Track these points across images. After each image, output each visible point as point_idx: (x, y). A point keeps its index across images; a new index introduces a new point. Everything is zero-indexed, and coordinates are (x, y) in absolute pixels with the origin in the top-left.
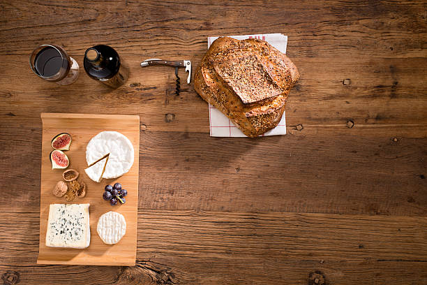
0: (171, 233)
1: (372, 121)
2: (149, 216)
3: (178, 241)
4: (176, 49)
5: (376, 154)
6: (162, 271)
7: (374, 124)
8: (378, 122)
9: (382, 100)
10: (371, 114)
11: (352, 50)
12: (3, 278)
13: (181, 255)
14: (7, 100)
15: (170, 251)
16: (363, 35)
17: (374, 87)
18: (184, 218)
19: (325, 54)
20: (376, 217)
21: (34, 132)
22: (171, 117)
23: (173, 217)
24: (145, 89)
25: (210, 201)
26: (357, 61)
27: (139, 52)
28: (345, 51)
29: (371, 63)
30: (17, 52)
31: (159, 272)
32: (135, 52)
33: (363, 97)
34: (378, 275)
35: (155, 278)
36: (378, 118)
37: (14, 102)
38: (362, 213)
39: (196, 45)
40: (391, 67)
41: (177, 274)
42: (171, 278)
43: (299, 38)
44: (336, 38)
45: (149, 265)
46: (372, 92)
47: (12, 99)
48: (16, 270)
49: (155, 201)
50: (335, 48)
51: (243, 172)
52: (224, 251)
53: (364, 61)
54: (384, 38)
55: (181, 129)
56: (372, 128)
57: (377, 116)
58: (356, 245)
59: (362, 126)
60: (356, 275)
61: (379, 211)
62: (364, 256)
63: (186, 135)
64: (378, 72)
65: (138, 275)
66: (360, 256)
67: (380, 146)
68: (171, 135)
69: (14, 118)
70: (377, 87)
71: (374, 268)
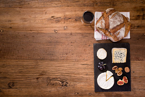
0: (67, 68)
1: (136, 28)
2: (59, 62)
3: (69, 71)
4: (67, 4)
5: (138, 39)
6: (64, 82)
8: (138, 28)
9: (139, 21)
10: (136, 25)
11: (128, 3)
12: (8, 85)
13: (70, 76)
14: (9, 23)
15: (66, 75)
17: (136, 16)
18: (71, 63)
19: (119, 5)
20: (139, 61)
21: (19, 34)
22: (66, 28)
23: (67, 63)
24: (57, 18)
25: (80, 57)
26: (130, 7)
27: (54, 6)
28: (126, 4)
29: (135, 8)
30: (13, 6)
31: (62, 82)
32: (53, 6)
33: (133, 19)
34: (140, 82)
35: (61, 84)
36: (138, 27)
37: (12, 24)
38: (134, 60)
39: (74, 3)
40: (142, 9)
41: (69, 83)
42: (67, 84)
45: (59, 79)
46: (136, 18)
47: (11, 22)
48: (13, 82)
49: (60, 57)
50: (122, 3)
51: (91, 47)
52: (85, 74)
53: (132, 7)
55: (69, 32)
56: (136, 30)
58: (132, 72)
59: (132, 29)
60: (132, 82)
61: (139, 59)
62: (135, 76)
63: (71, 34)
64: (138, 11)
65: (55, 83)
66: (134, 76)
67: (139, 37)
68: (66, 34)
69: (12, 29)
70: (137, 16)
71: (139, 80)
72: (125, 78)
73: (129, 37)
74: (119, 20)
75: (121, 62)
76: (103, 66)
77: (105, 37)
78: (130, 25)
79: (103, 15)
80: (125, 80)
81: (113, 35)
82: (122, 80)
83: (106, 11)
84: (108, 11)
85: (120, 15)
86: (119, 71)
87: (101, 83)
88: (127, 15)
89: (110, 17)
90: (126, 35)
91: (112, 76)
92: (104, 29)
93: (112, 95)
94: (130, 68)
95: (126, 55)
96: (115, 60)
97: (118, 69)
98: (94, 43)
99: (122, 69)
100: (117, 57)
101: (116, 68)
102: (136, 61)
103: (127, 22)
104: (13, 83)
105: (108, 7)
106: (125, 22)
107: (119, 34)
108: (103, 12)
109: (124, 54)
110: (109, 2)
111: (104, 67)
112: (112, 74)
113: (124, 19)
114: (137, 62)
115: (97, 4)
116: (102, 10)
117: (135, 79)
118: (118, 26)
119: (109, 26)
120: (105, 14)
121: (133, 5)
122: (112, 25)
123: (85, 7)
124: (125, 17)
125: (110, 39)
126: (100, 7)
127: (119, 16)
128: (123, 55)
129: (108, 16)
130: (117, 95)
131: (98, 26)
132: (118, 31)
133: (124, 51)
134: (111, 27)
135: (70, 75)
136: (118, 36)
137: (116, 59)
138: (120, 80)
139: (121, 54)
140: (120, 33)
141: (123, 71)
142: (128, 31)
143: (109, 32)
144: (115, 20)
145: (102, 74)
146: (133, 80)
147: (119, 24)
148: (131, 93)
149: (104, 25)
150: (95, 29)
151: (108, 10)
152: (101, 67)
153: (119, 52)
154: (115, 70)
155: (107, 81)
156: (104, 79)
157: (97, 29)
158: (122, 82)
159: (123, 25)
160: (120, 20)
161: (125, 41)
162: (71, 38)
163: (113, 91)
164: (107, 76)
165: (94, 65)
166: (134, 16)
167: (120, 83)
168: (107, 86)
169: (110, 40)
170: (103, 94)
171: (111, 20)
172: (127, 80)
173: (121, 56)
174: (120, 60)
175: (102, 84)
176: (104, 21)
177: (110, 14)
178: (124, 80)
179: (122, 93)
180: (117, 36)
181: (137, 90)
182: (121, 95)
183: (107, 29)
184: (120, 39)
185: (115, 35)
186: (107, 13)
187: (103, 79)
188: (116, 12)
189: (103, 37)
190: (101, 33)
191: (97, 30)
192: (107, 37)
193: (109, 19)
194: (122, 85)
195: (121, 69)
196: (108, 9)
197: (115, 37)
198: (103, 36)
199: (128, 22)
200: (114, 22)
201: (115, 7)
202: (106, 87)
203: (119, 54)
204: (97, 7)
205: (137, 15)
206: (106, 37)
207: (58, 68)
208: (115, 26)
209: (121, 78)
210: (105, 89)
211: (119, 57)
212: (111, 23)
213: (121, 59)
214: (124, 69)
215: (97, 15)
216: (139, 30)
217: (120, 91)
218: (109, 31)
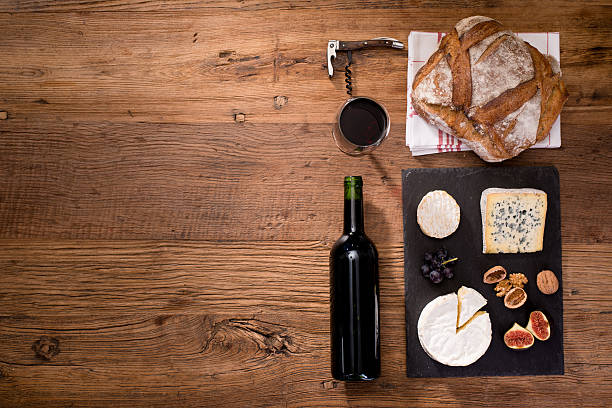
0: (285, 277)
1: (587, 101)
2: (251, 252)
3: (296, 288)
5: (594, 151)
6: (273, 334)
7: (589, 105)
8: (596, 102)
9: (601, 70)
10: (586, 90)
12: (34, 348)
13: (301, 310)
14: (36, 80)
15: (284, 303)
17: (589, 50)
18: (305, 253)
20: (597, 247)
21: (79, 127)
22: (281, 101)
23: (289, 252)
24: (242, 60)
26: (563, 11)
29: (583, 14)
30: (50, 8)
31: (267, 336)
32: (226, 6)
33: (572, 65)
34: (601, 334)
35: (262, 345)
36: (595, 96)
37: (46, 84)
38: (576, 241)
41: (297, 339)
42: (286, 344)
45: (253, 325)
46: (586, 57)
47: (44, 79)
48: (54, 336)
49: (259, 228)
51: (393, 183)
53: (572, 10)
55: (296, 118)
56: (587, 111)
57: (595, 94)
58: (567, 290)
59: (571, 109)
60: (569, 336)
61: (601, 238)
62: (579, 307)
63: (305, 128)
64: (594, 27)
65: (236, 341)
66: (574, 307)
67: (599, 139)
68: (283, 128)
69: (47, 107)
70: (593, 49)
71: (596, 325)
72: (539, 317)
73: (555, 141)
74: (516, 66)
75: (522, 251)
76: (442, 268)
77: (453, 141)
78: (561, 87)
79: (443, 48)
80: (539, 327)
81: (487, 133)
82: (524, 326)
83: (458, 28)
84: (468, 28)
85: (517, 46)
86: (514, 290)
87: (437, 341)
88: (549, 44)
89: (476, 53)
90: (543, 134)
91: (482, 309)
92: (449, 106)
93: (481, 391)
94: (559, 274)
95: (543, 221)
96: (494, 241)
97: (507, 278)
98: (405, 168)
99: (525, 280)
100: (504, 228)
101: (498, 274)
102: (584, 246)
103: (547, 75)
104: (54, 340)
105: (464, 11)
106: (541, 76)
107: (513, 126)
108: (443, 35)
109: (536, 216)
111: (448, 270)
112: (484, 302)
113: (534, 64)
114: (589, 246)
116: (439, 22)
117: (581, 323)
118: (509, 92)
119: (470, 92)
120: (453, 42)
122: (485, 90)
123: (365, 10)
124: (542, 56)
125: (472, 152)
126: (431, 10)
127: (515, 50)
128: (529, 220)
129: (468, 50)
130: (505, 393)
131: (422, 96)
132: (512, 116)
133: (534, 201)
134: (479, 99)
135: (300, 304)
136: (510, 136)
137: (500, 237)
138: (516, 327)
139: (523, 217)
140: (517, 126)
141: (531, 287)
142: (550, 114)
143: (472, 119)
144: (498, 70)
145: (440, 300)
146: (572, 328)
147: (513, 83)
148: (564, 382)
149: (448, 91)
150: (409, 105)
151: (464, 25)
152: (434, 273)
153: (514, 207)
154: (495, 285)
155: (461, 331)
156: (445, 324)
157: (419, 108)
158: (528, 333)
159: (528, 90)
160: (521, 69)
161: (537, 160)
162: (306, 144)
163: (485, 375)
164: (461, 309)
165: (406, 262)
166: (576, 51)
167: (518, 338)
168: (463, 354)
169: (472, 154)
170: (443, 388)
171: (479, 66)
172: (549, 329)
173: (520, 222)
174: (517, 240)
175: (438, 345)
176: (448, 73)
177: (477, 44)
178: (535, 328)
179: (524, 381)
180: (505, 136)
181: (587, 370)
182: (520, 393)
183: (460, 104)
184: (517, 151)
185: (497, 135)
186: (460, 39)
187: (443, 321)
188: (501, 34)
189: (445, 143)
190: (437, 124)
191: (419, 112)
192: (460, 142)
193: (473, 62)
194: (526, 347)
195: (519, 278)
196: (465, 21)
197: (497, 140)
198: (445, 138)
199: (552, 74)
200: (492, 75)
201: (497, 10)
202: (456, 356)
203: (515, 214)
204: (418, 10)
205: (591, 47)
206: (456, 143)
207: (249, 274)
208: (497, 93)
209: (522, 316)
210: (453, 364)
211: (511, 226)
212: (479, 81)
213: (521, 236)
214: (532, 279)
215: (418, 44)
216: (598, 111)
217: (514, 375)
218: (470, 115)
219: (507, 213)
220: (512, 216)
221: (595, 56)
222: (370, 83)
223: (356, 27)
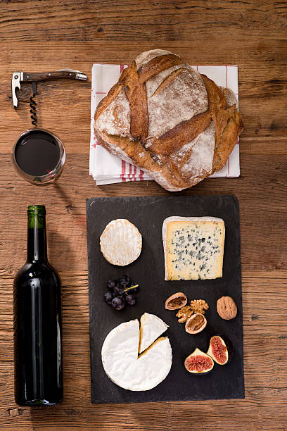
1: (266, 132)
5: (272, 180)
7: (268, 136)
8: (274, 133)
9: (279, 101)
10: (264, 121)
11: (232, 29)
16: (249, 7)
17: (267, 82)
19: (192, 36)
20: (275, 273)
26: (241, 45)
28: (222, 30)
29: (261, 48)
33: (251, 97)
34: (280, 358)
36: (273, 127)
38: (255, 268)
39: (2, 25)
43: (155, 12)
44: (209, 12)
46: (264, 89)
50: (208, 25)
53: (250, 44)
54: (279, 11)
56: (267, 142)
57: (272, 125)
58: (247, 315)
59: (250, 139)
60: (250, 361)
61: (279, 265)
62: (259, 332)
64: (271, 60)
66: (255, 332)
67: (277, 169)
70: (271, 82)
71: (275, 349)
72: (218, 342)
73: (233, 170)
74: (190, 99)
75: (203, 278)
76: (124, 295)
77: (135, 170)
78: (237, 119)
79: (122, 80)
80: (218, 351)
81: (164, 164)
82: (205, 351)
83: (138, 61)
84: (146, 62)
85: (193, 79)
86: (194, 316)
87: (118, 366)
88: (227, 77)
89: (152, 86)
90: (219, 163)
91: (164, 335)
92: (127, 137)
93: (163, 416)
94: (238, 301)
95: (221, 249)
96: (177, 268)
97: (189, 304)
98: (90, 197)
99: (206, 306)
100: (184, 255)
101: (179, 301)
102: (264, 273)
103: (222, 107)
105: (147, 43)
106: (216, 108)
107: (188, 157)
108: (126, 67)
109: (215, 244)
110: (152, 22)
111: (130, 297)
112: (163, 327)
113: (209, 97)
114: (270, 274)
115: (100, 30)
116: (122, 54)
117: (260, 348)
118: (184, 124)
119: (146, 123)
120: (132, 74)
121: (253, 38)
122: (161, 122)
123: (50, 43)
124: (218, 89)
125: (153, 181)
126: (114, 42)
127: (191, 83)
128: (208, 248)
129: (145, 83)
130: (188, 417)
131: (102, 127)
132: (187, 147)
133: (212, 229)
134: (155, 130)
136: (186, 166)
137: (180, 264)
138: (198, 352)
139: (202, 244)
140: (192, 157)
141: (211, 313)
142: (226, 146)
143: (148, 150)
144: (172, 102)
145: (122, 327)
146: (254, 352)
147: (188, 115)
148: (244, 405)
149: (126, 122)
150: (93, 136)
151: (143, 58)
152: (116, 300)
153: (193, 235)
154: (177, 311)
155: (143, 357)
156: (127, 350)
157: (101, 139)
158: (208, 358)
159: (203, 121)
160: (195, 101)
161: (218, 189)
163: (167, 400)
164: (143, 335)
165: (90, 289)
166: (254, 84)
167: (199, 363)
168: (144, 379)
169: (153, 182)
170: (127, 413)
171: (155, 99)
172: (227, 353)
173: (199, 249)
174: (197, 267)
175: (120, 370)
176: (126, 104)
177: (154, 77)
178: (215, 352)
179: (207, 405)
180: (182, 166)
181: (268, 394)
182: (201, 417)
183: (138, 135)
184: (195, 181)
185: (174, 165)
186: (139, 72)
187: (125, 347)
188: (177, 67)
189: (127, 172)
190: (118, 155)
191: (101, 142)
192: (142, 172)
193: (149, 95)
194: (205, 371)
195: (200, 305)
196: (145, 54)
197: (175, 170)
198: (127, 168)
199: (227, 107)
200: (167, 107)
201: (177, 43)
202: (137, 381)
203: (194, 241)
204: (102, 42)
205: (268, 80)
206: (138, 173)
208: (172, 125)
209: (202, 341)
210: (134, 389)
211: (191, 254)
212: (155, 113)
213: (201, 263)
214: (213, 305)
215: (100, 77)
216: (276, 141)
217: (196, 399)
218: (147, 146)
219: (187, 241)
220: (191, 243)
221: (273, 88)
222: (54, 114)
223: (41, 59)
